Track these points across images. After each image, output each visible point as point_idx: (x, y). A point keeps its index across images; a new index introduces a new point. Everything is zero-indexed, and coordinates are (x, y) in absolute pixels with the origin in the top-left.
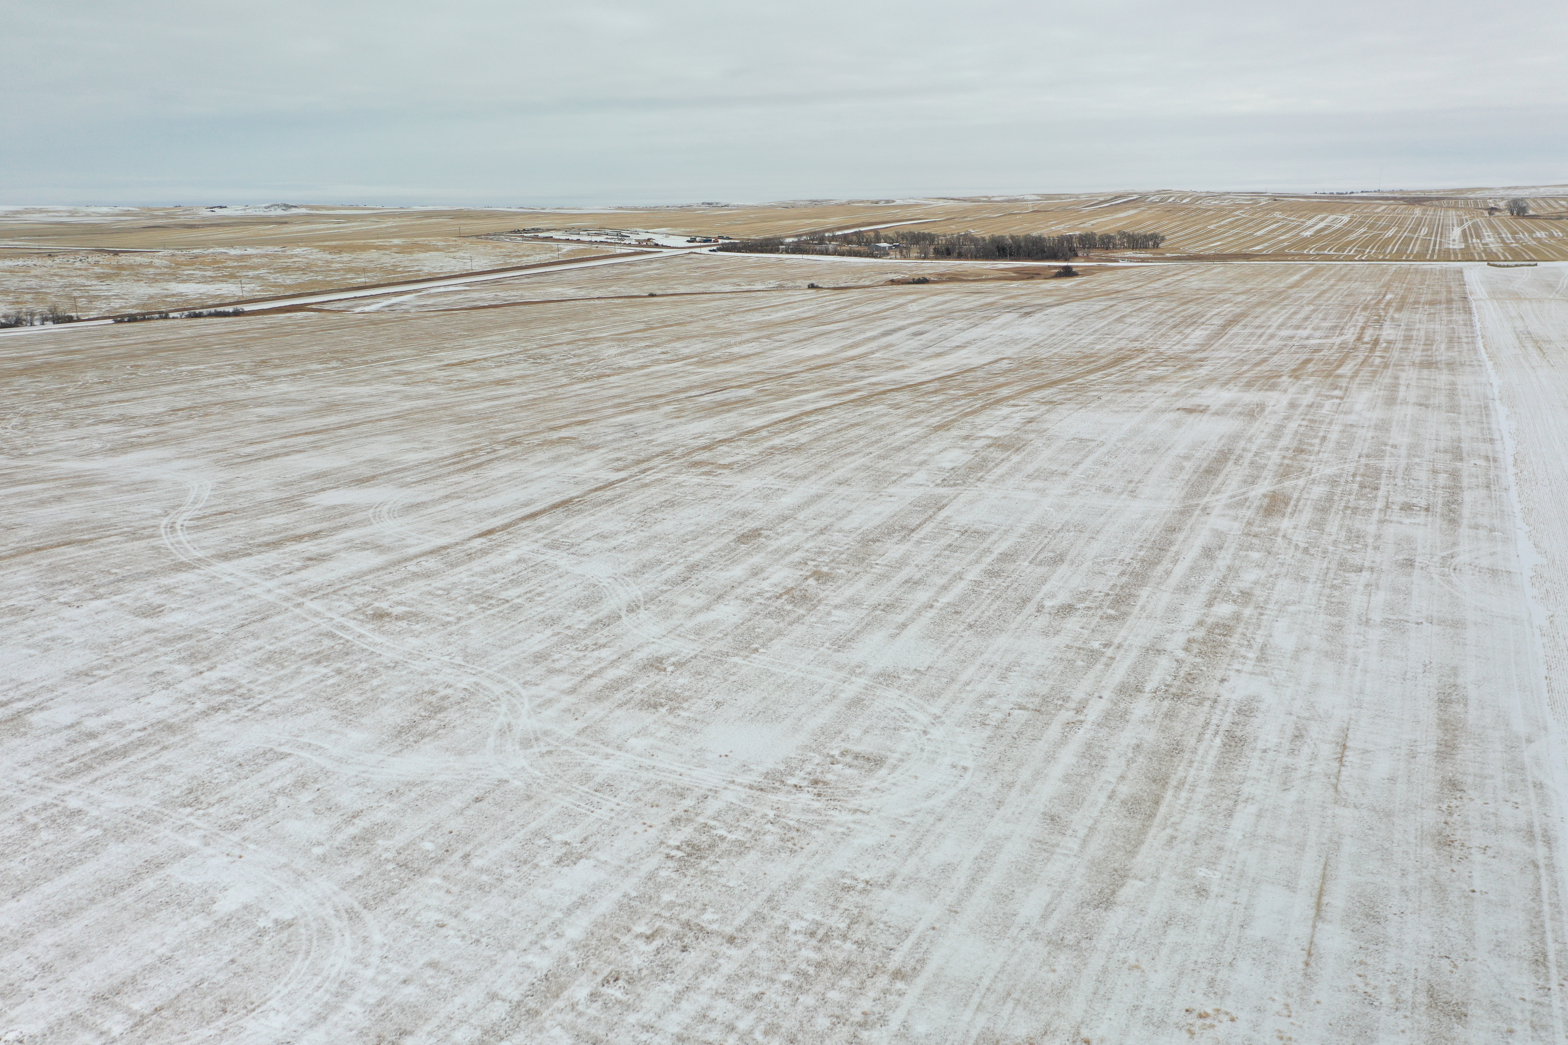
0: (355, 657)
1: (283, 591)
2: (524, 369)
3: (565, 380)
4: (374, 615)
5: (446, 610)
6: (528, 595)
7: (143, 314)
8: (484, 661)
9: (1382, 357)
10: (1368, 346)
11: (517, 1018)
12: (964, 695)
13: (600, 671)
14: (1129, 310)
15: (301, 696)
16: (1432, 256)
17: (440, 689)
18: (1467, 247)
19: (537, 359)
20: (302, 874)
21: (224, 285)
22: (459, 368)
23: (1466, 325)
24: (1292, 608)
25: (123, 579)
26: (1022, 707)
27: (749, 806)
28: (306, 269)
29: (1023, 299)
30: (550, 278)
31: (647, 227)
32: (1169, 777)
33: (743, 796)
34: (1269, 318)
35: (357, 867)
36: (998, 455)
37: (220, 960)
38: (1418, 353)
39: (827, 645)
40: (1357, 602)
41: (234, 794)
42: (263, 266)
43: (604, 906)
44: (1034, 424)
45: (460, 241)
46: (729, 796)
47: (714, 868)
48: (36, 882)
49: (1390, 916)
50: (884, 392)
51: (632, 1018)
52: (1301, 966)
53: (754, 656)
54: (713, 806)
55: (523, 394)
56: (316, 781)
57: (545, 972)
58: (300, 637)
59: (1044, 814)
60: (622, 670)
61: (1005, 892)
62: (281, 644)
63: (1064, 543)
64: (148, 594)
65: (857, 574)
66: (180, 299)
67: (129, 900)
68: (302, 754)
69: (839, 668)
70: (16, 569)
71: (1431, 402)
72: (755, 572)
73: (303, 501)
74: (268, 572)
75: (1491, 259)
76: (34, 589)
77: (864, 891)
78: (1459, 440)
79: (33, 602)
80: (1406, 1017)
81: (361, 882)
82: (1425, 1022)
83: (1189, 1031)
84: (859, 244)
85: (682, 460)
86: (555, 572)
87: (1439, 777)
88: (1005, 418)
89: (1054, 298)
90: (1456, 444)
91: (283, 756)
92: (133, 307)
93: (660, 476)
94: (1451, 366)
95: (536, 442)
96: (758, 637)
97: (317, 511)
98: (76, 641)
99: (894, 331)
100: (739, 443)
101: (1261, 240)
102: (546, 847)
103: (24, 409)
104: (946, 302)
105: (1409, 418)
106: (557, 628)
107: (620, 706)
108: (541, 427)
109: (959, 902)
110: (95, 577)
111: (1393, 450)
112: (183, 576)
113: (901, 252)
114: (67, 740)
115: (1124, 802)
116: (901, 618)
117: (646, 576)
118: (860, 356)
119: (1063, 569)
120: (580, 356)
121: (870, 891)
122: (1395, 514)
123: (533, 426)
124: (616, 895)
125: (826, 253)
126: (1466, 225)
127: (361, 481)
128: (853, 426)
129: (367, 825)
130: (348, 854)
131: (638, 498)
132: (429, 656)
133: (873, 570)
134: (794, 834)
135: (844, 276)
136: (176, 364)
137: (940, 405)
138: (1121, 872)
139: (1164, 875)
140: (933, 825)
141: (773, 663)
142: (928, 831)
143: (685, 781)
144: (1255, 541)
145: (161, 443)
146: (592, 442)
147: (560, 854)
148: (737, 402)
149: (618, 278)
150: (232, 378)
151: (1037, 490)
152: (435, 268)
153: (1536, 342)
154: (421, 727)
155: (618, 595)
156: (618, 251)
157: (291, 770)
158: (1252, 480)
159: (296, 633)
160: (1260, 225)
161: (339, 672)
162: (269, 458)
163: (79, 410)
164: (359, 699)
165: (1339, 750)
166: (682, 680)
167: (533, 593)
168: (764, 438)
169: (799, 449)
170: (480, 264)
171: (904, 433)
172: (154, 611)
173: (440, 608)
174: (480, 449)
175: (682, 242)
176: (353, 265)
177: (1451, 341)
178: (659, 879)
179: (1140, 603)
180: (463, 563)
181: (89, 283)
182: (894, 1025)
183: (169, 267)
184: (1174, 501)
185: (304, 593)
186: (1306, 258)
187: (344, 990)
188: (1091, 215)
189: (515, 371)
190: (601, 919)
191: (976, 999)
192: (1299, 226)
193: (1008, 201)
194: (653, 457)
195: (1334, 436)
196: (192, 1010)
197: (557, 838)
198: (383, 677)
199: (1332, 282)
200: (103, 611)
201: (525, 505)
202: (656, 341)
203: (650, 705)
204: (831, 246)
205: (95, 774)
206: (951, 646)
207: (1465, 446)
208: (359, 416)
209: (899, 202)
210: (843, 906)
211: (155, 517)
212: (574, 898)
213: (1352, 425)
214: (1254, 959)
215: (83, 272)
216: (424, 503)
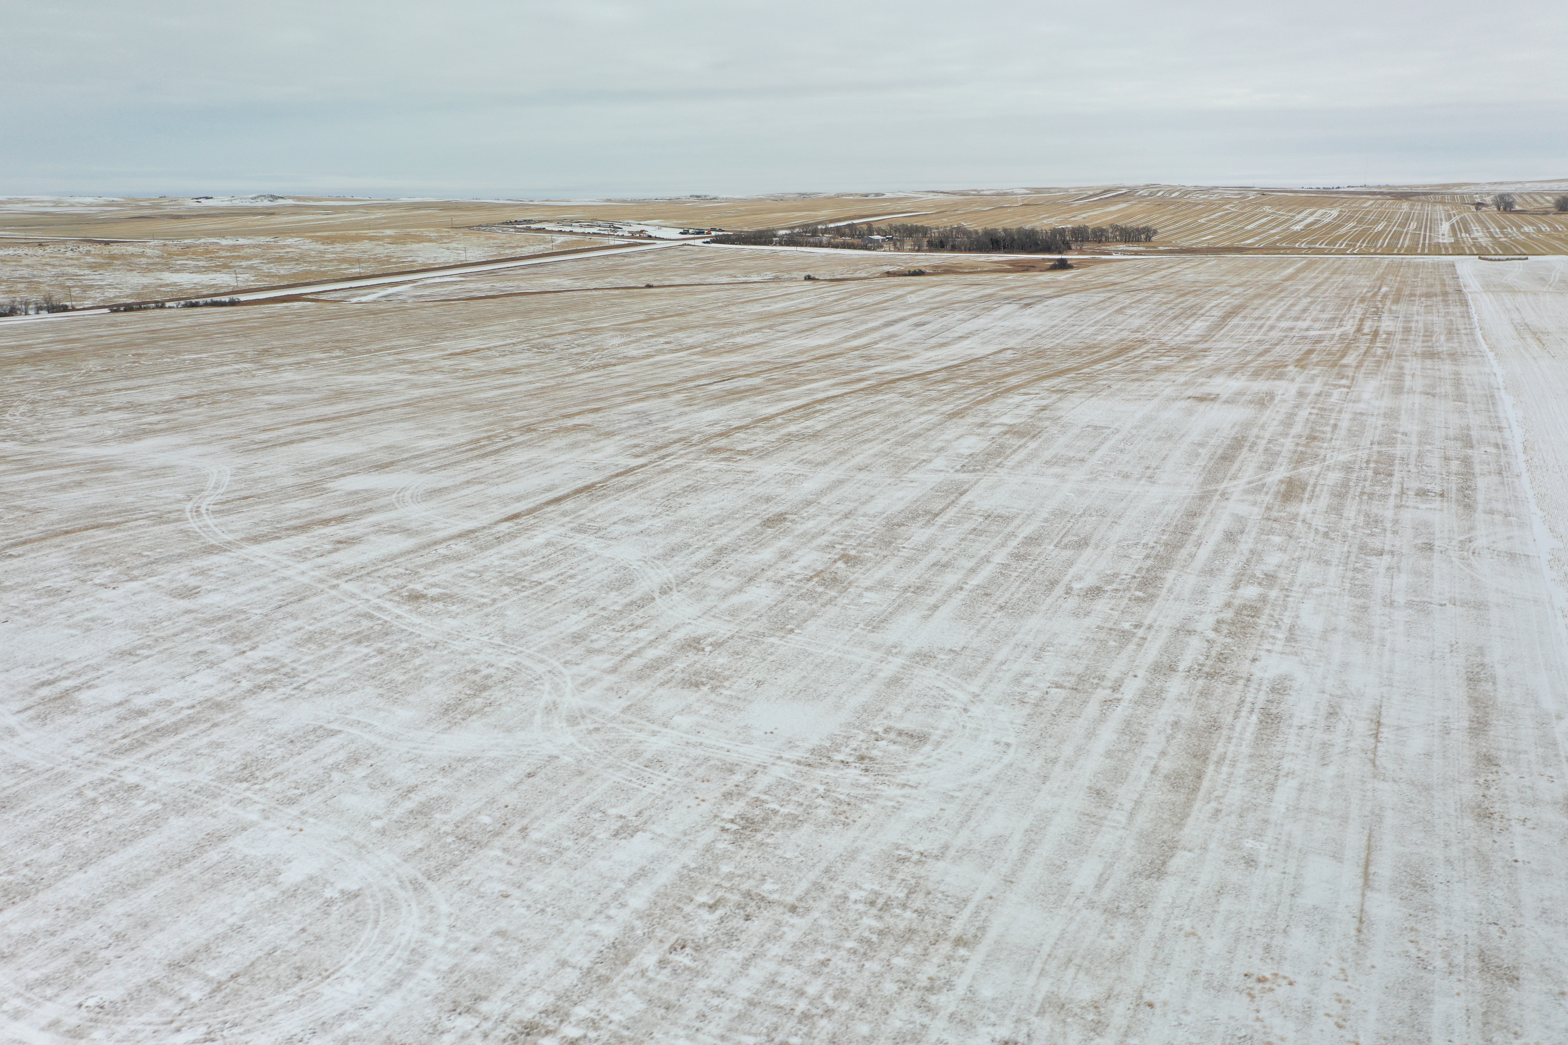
0: (395, 638)
1: (317, 573)
2: (528, 358)
3: (571, 370)
4: (409, 596)
5: (480, 592)
6: (560, 578)
7: (140, 304)
8: (523, 641)
9: (1383, 348)
10: (1369, 337)
11: (588, 983)
12: (1000, 674)
13: (639, 651)
14: (1128, 301)
15: (345, 675)
16: (1423, 249)
17: (482, 668)
18: (1457, 241)
19: (541, 348)
20: (363, 847)
21: (218, 275)
22: (463, 357)
23: (1463, 317)
24: (1316, 591)
25: (155, 562)
26: (1058, 686)
27: (798, 781)
28: (300, 259)
29: (1021, 291)
30: (545, 269)
31: (640, 219)
32: (1209, 753)
33: (792, 772)
34: (1268, 310)
35: (416, 840)
36: (1016, 442)
37: (290, 929)
38: (1419, 344)
39: (861, 625)
40: (1380, 584)
41: (288, 769)
42: (256, 256)
43: (665, 877)
44: (1047, 412)
45: (452, 232)
46: (778, 771)
47: (769, 841)
48: (101, 854)
49: (1436, 885)
50: (894, 381)
51: (702, 984)
52: (1353, 932)
53: (790, 636)
54: (763, 781)
55: (531, 383)
56: (368, 757)
57: (612, 940)
58: (338, 618)
59: (1090, 788)
60: (660, 650)
61: (1058, 863)
62: (320, 624)
63: (1088, 527)
64: (182, 576)
65: (885, 557)
66: (175, 289)
67: (195, 872)
68: (351, 731)
69: (876, 648)
70: (48, 551)
71: (1438, 391)
72: (784, 555)
73: (325, 486)
74: (300, 555)
75: (1482, 253)
76: (68, 571)
77: (918, 862)
78: (1468, 428)
79: (68, 584)
80: (1460, 980)
81: (423, 854)
82: (1479, 985)
83: (1249, 994)
84: (852, 236)
85: (701, 447)
86: (585, 555)
87: (1474, 753)
88: (1018, 406)
89: (1052, 290)
90: (1465, 432)
91: (333, 733)
92: (128, 296)
93: (680, 461)
94: (1453, 356)
95: (552, 429)
96: (792, 618)
97: (340, 496)
98: (116, 621)
99: (896, 322)
100: (756, 430)
101: (1252, 234)
102: (602, 821)
103: (30, 396)
104: (944, 294)
105: (1417, 406)
106: (592, 610)
107: (662, 685)
108: (553, 415)
109: (1014, 873)
110: (127, 559)
111: (1404, 438)
112: (216, 559)
113: (895, 245)
114: (118, 718)
115: (1167, 777)
116: (932, 600)
117: (676, 559)
118: (864, 346)
119: (1088, 552)
120: (583, 345)
121: (925, 862)
122: (1411, 500)
123: (545, 414)
124: (675, 866)
125: (820, 245)
126: (1454, 220)
127: (381, 467)
128: (867, 413)
129: (423, 799)
130: (407, 828)
131: (661, 483)
132: (467, 636)
133: (901, 554)
134: (846, 808)
135: (840, 268)
136: (177, 353)
137: (951, 393)
138: (1171, 844)
139: (1212, 846)
140: (981, 799)
141: (809, 643)
142: (977, 805)
143: (733, 757)
144: (1275, 525)
145: (174, 429)
146: (608, 429)
147: (616, 827)
148: (746, 391)
149: (613, 269)
150: (237, 366)
151: (1056, 476)
152: (428, 258)
153: (1535, 333)
154: (468, 705)
155: (649, 578)
156: (612, 243)
157: (342, 747)
158: (1268, 466)
159: (334, 614)
160: (1250, 219)
161: (381, 652)
162: (284, 444)
163: (85, 398)
164: (402, 678)
165: (1373, 726)
166: (721, 660)
167: (565, 575)
168: (780, 425)
169: (815, 435)
170: (474, 254)
171: (919, 420)
172: (190, 592)
173: (473, 590)
174: (496, 436)
175: (675, 233)
176: (347, 255)
177: (1450, 332)
178: (716, 851)
179: (1167, 585)
180: (492, 546)
181: (82, 273)
182: (961, 989)
183: (162, 257)
184: (1192, 486)
185: (338, 575)
186: (1298, 251)
187: (416, 958)
188: (1082, 208)
189: (521, 360)
190: (662, 890)
191: (1038, 965)
192: (1289, 220)
193: (998, 195)
194: (671, 443)
195: (1344, 424)
196: (268, 977)
197: (612, 812)
198: (425, 656)
199: (1326, 275)
200: (139, 592)
201: (548, 490)
202: (658, 331)
203: (691, 684)
204: (825, 238)
205: (148, 751)
206: (984, 627)
207: (1474, 434)
208: (370, 403)
209: (888, 195)
210: (900, 876)
211: (179, 501)
212: (635, 870)
213: (1361, 414)
214: (1307, 926)
215: (76, 262)
216: (446, 488)
